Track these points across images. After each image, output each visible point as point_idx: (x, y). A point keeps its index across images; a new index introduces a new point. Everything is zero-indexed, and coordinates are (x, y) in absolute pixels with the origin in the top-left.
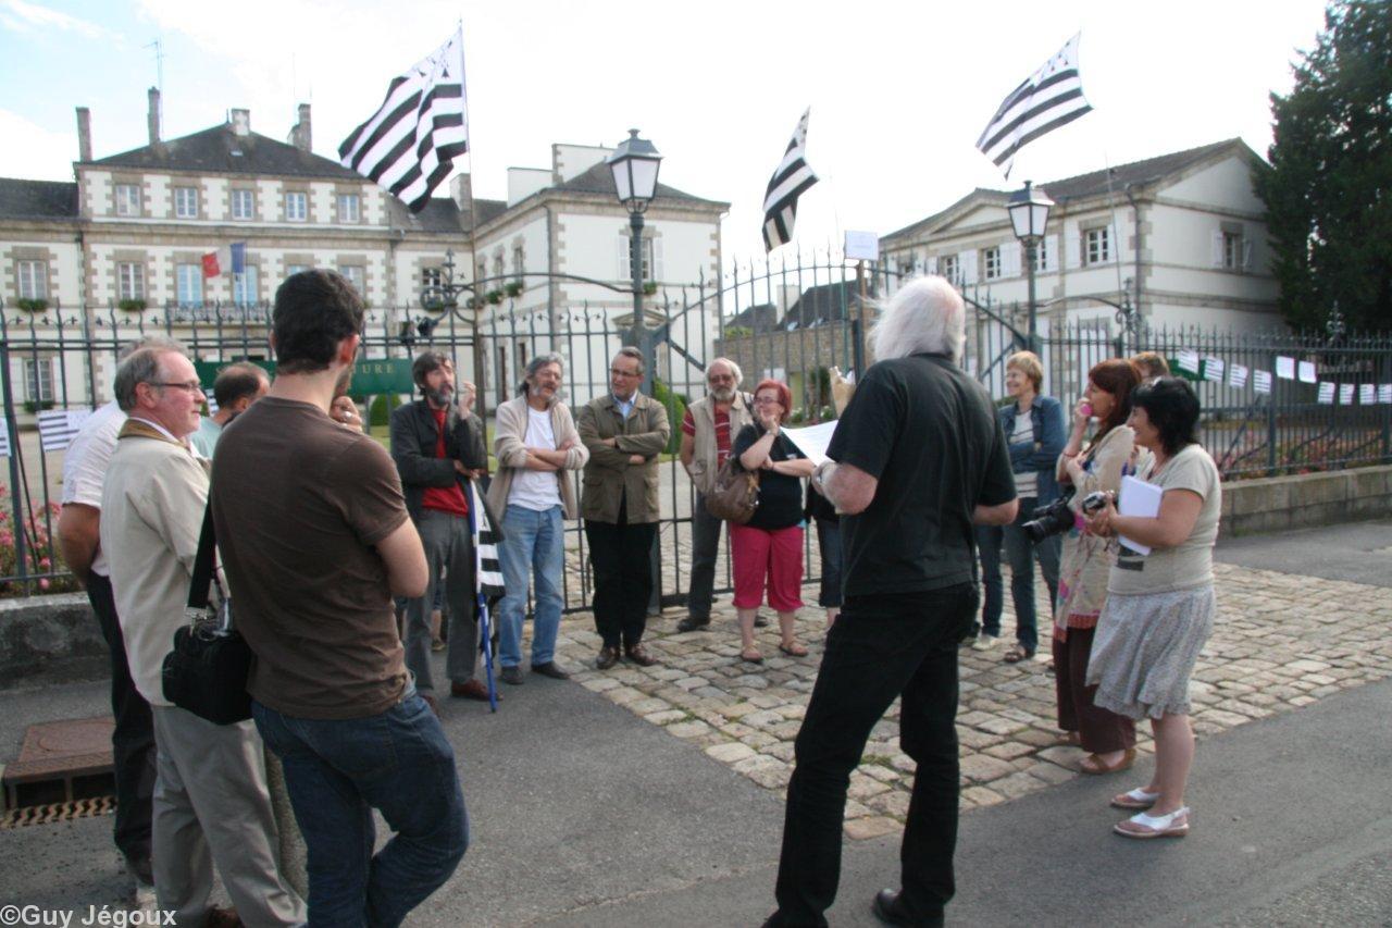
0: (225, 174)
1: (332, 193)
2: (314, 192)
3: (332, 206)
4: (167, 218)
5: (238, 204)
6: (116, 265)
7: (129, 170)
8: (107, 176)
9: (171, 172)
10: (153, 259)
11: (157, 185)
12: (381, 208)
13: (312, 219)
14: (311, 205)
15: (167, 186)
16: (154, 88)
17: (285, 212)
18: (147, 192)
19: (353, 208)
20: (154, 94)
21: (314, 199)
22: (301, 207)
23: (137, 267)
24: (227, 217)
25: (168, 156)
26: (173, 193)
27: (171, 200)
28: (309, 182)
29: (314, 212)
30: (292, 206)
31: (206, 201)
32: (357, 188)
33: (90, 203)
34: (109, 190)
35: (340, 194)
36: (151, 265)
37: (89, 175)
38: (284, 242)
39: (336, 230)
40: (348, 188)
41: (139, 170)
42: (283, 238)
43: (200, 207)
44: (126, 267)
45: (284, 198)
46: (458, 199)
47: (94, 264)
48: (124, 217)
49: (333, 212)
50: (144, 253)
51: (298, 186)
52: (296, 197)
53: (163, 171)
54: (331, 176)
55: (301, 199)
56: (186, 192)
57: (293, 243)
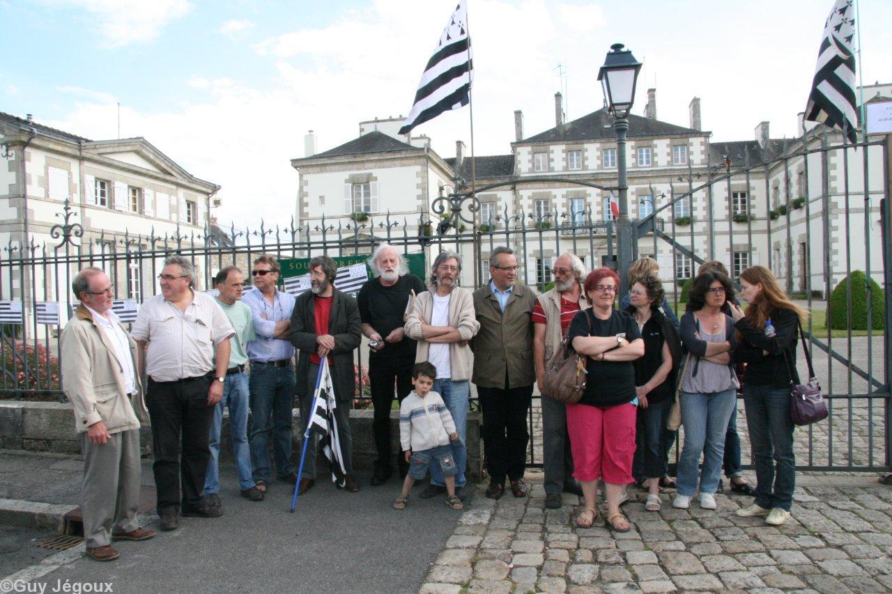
0: (598, 141)
1: (668, 146)
2: (656, 146)
3: (668, 154)
4: (563, 171)
5: (607, 158)
6: (533, 202)
7: (542, 143)
8: (529, 149)
9: (566, 143)
10: (555, 197)
11: (558, 151)
12: (702, 153)
13: (654, 164)
14: (654, 155)
15: (563, 151)
16: (558, 93)
17: (637, 161)
18: (552, 156)
19: (683, 154)
20: (558, 96)
21: (656, 150)
22: (648, 156)
23: (546, 203)
24: (600, 167)
25: (565, 132)
26: (567, 155)
27: (565, 159)
28: (652, 140)
29: (656, 159)
30: (641, 157)
31: (587, 159)
32: (685, 141)
33: (519, 166)
34: (530, 157)
35: (674, 146)
36: (554, 201)
37: (519, 149)
38: (636, 181)
39: (671, 170)
40: (680, 141)
41: (547, 143)
42: (635, 178)
43: (583, 162)
44: (539, 203)
45: (636, 152)
46: (760, 141)
47: (521, 202)
48: (539, 172)
49: (669, 158)
50: (549, 193)
51: (645, 143)
52: (644, 150)
53: (561, 143)
54: (667, 134)
55: (647, 151)
56: (575, 153)
57: (641, 180)
